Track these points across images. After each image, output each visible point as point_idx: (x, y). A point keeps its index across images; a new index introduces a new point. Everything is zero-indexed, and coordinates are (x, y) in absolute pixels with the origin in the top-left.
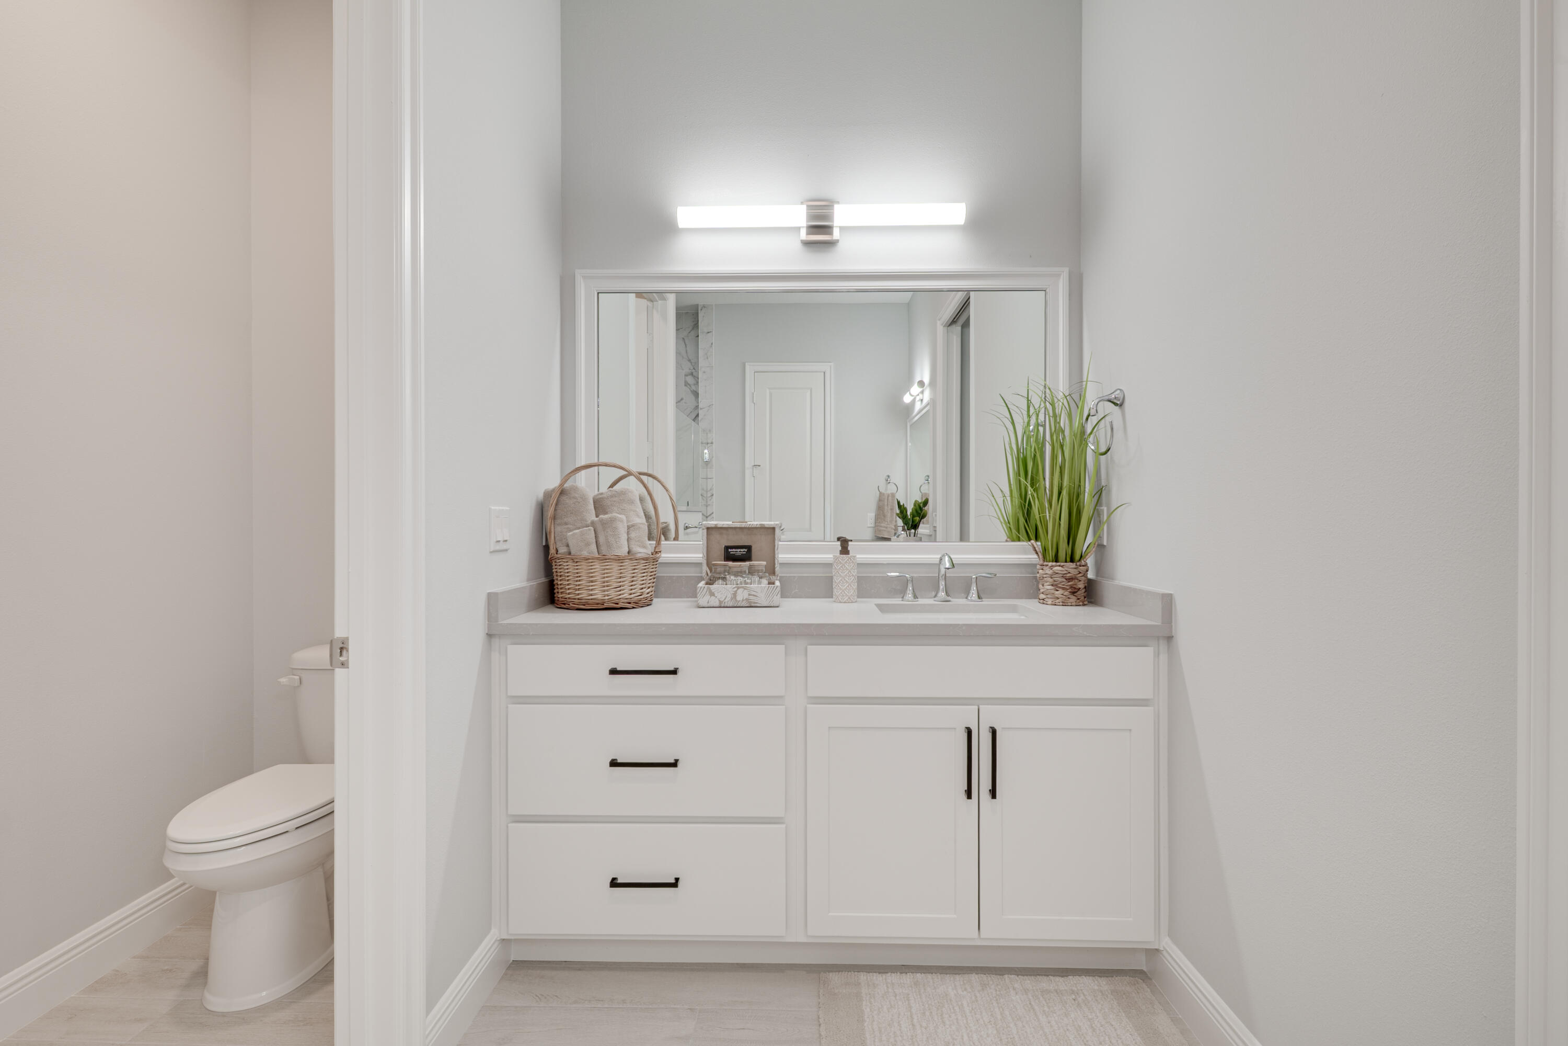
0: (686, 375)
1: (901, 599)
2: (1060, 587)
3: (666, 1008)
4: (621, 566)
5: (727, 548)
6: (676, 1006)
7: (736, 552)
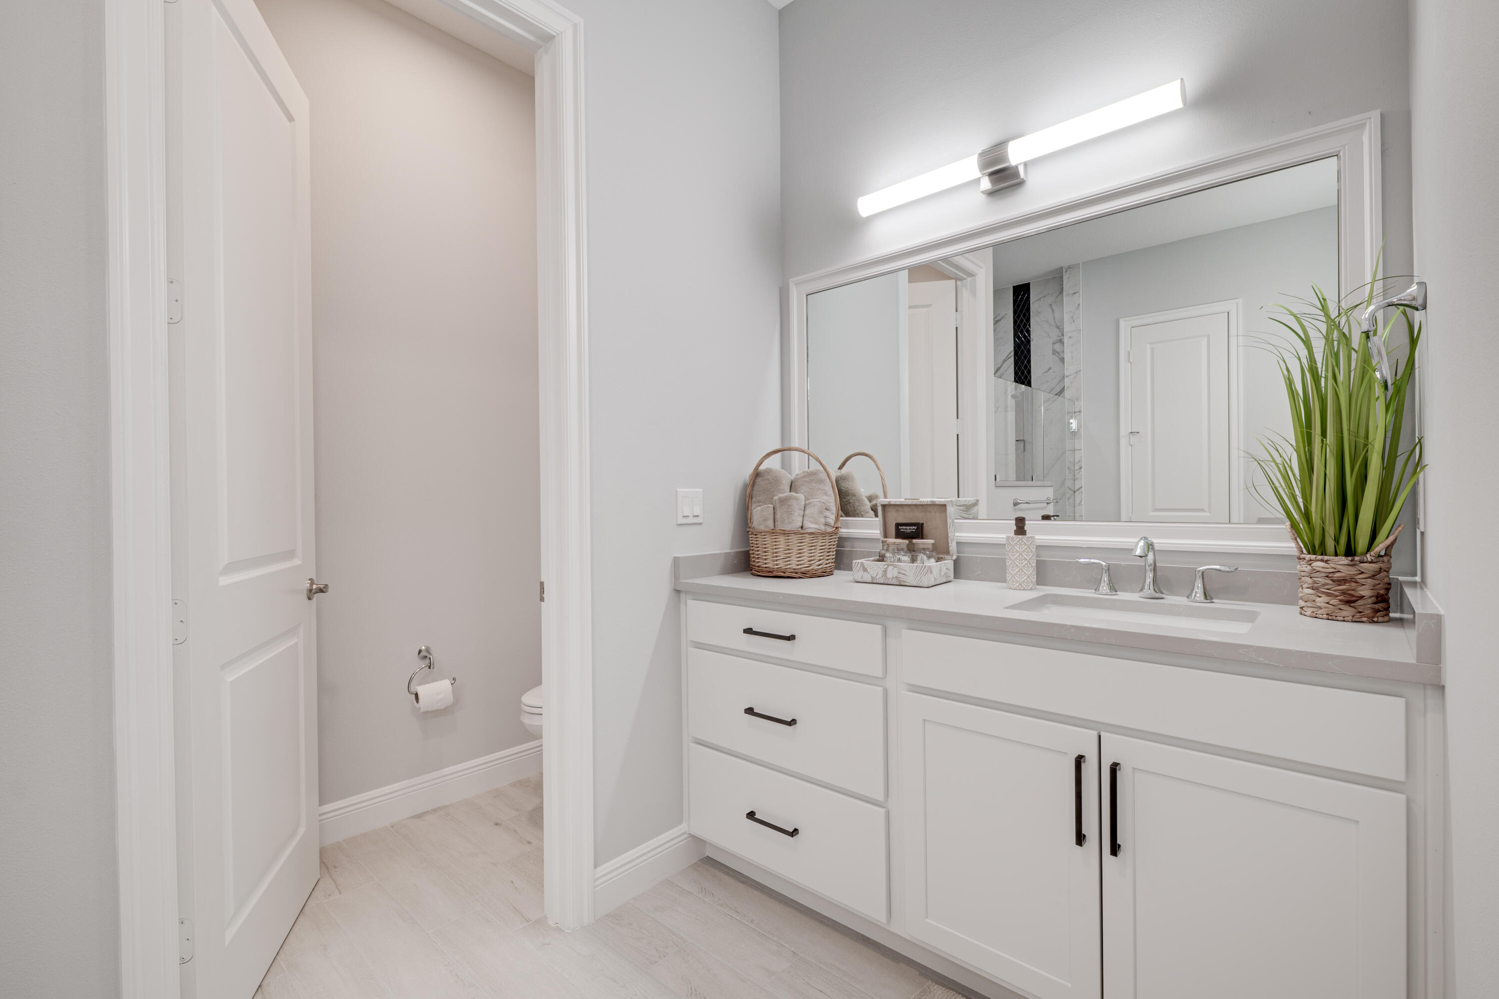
0: (1054, 343)
1: (1094, 591)
2: (1323, 593)
3: (777, 942)
4: (788, 539)
5: (898, 525)
6: (785, 945)
7: (906, 529)
